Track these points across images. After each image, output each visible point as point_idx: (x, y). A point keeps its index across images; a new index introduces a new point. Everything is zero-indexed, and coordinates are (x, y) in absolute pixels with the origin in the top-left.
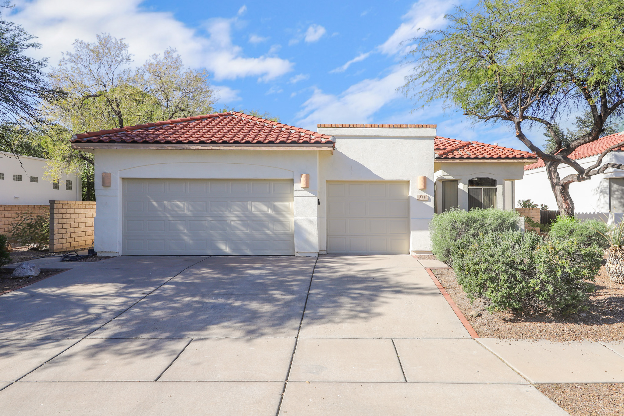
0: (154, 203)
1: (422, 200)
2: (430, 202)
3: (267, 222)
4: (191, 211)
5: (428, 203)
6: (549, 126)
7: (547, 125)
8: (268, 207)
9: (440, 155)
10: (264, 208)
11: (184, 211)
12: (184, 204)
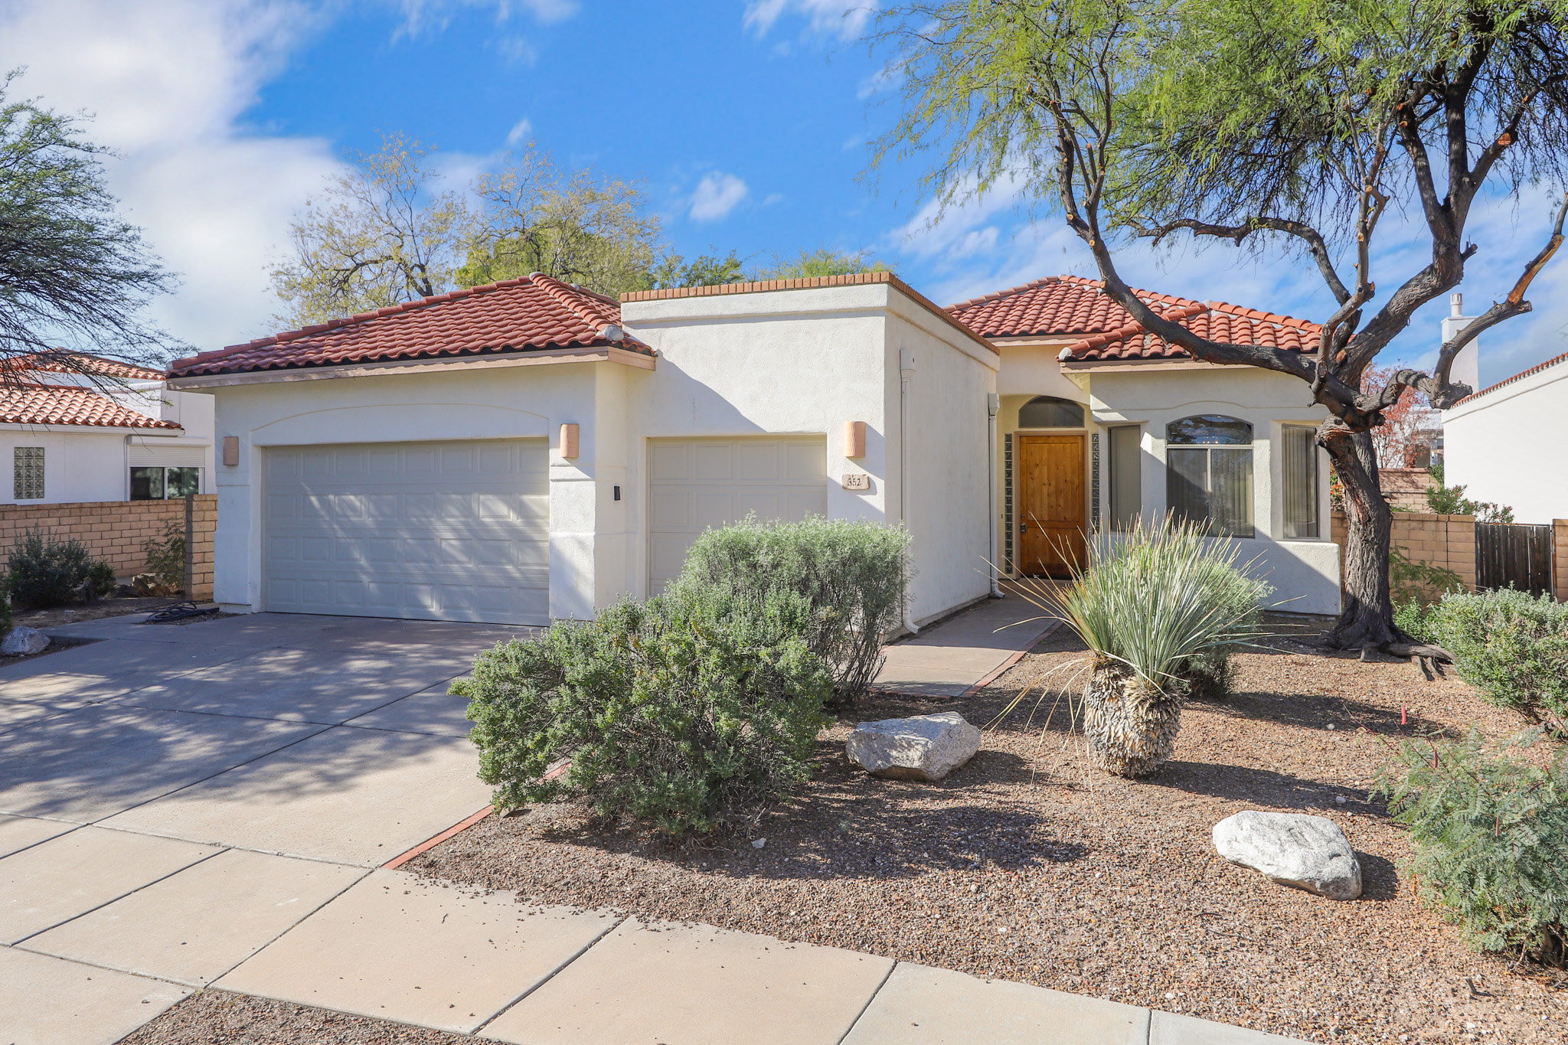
0: (313, 499)
1: (852, 487)
2: (875, 493)
3: (507, 543)
4: (373, 516)
5: (868, 498)
6: (1315, 245)
7: (1311, 243)
8: (510, 506)
9: (1074, 351)
10: (502, 509)
11: (360, 516)
12: (361, 501)
